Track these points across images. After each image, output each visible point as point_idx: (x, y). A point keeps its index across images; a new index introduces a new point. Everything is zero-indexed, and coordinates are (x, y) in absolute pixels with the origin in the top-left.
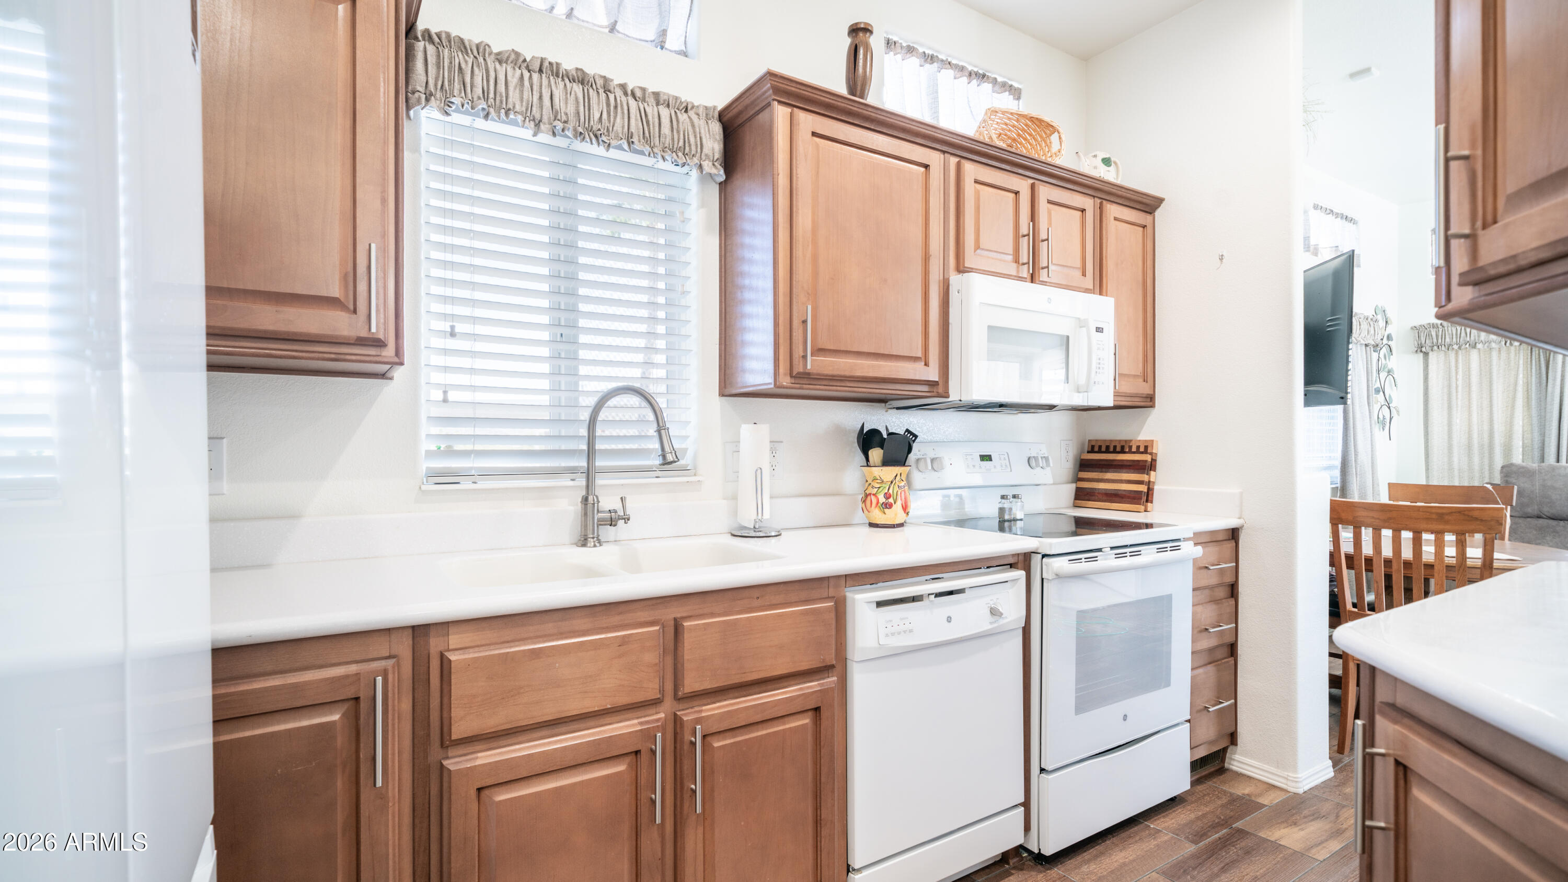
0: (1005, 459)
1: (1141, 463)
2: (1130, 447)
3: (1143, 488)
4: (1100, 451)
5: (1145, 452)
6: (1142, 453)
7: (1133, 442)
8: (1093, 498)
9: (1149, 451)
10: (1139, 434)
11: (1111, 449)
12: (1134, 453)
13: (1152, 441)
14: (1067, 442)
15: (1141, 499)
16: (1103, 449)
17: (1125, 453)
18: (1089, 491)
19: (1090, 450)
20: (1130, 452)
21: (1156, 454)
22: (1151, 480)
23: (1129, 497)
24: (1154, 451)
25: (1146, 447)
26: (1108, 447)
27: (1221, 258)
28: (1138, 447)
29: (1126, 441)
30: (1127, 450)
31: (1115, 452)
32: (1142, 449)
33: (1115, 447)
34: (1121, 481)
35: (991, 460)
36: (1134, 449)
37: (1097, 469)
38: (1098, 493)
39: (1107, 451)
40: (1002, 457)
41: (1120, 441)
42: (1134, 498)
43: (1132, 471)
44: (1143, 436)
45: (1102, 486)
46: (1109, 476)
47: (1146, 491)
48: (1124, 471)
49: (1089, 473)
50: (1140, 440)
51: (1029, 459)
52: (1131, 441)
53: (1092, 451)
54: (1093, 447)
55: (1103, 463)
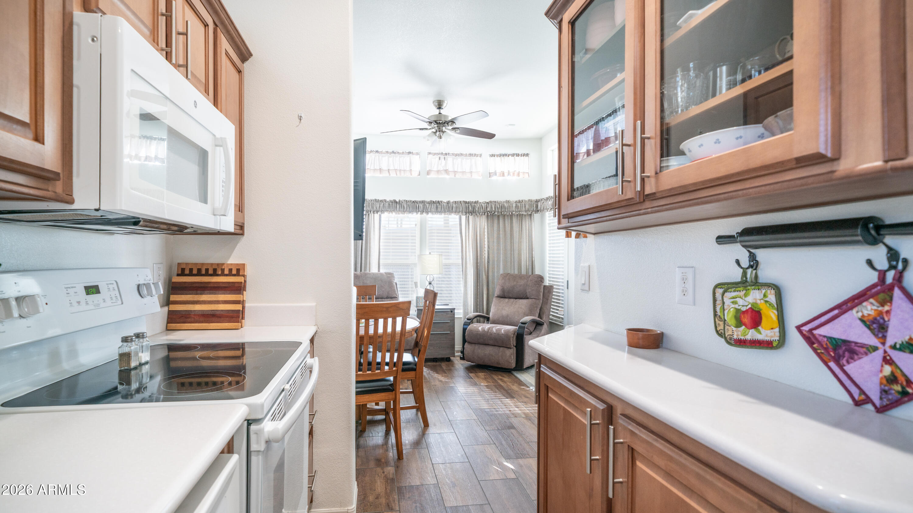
0: (114, 290)
1: (236, 285)
2: (223, 270)
3: (239, 307)
4: (191, 274)
5: (238, 274)
6: (234, 275)
7: (225, 265)
8: (189, 320)
9: (241, 274)
10: (229, 257)
11: (203, 272)
12: (227, 275)
13: (244, 265)
14: (160, 266)
15: (239, 317)
16: (195, 272)
17: (218, 275)
18: (184, 313)
19: (180, 272)
20: (223, 274)
21: (246, 276)
22: (244, 299)
23: (227, 317)
24: (245, 274)
25: (238, 270)
26: (199, 270)
27: (300, 118)
28: (231, 270)
29: (218, 265)
30: (220, 273)
31: (207, 274)
32: (234, 272)
33: (207, 270)
34: (218, 302)
35: (98, 292)
36: (226, 272)
37: (191, 292)
38: (194, 315)
39: (199, 274)
40: (110, 286)
41: (212, 264)
42: (232, 317)
43: (229, 292)
44: (233, 260)
45: (198, 307)
46: (205, 297)
47: (241, 309)
48: (220, 292)
49: (183, 296)
50: (232, 264)
51: (139, 286)
52: (223, 264)
53: (182, 273)
54: (183, 270)
55: (197, 285)
